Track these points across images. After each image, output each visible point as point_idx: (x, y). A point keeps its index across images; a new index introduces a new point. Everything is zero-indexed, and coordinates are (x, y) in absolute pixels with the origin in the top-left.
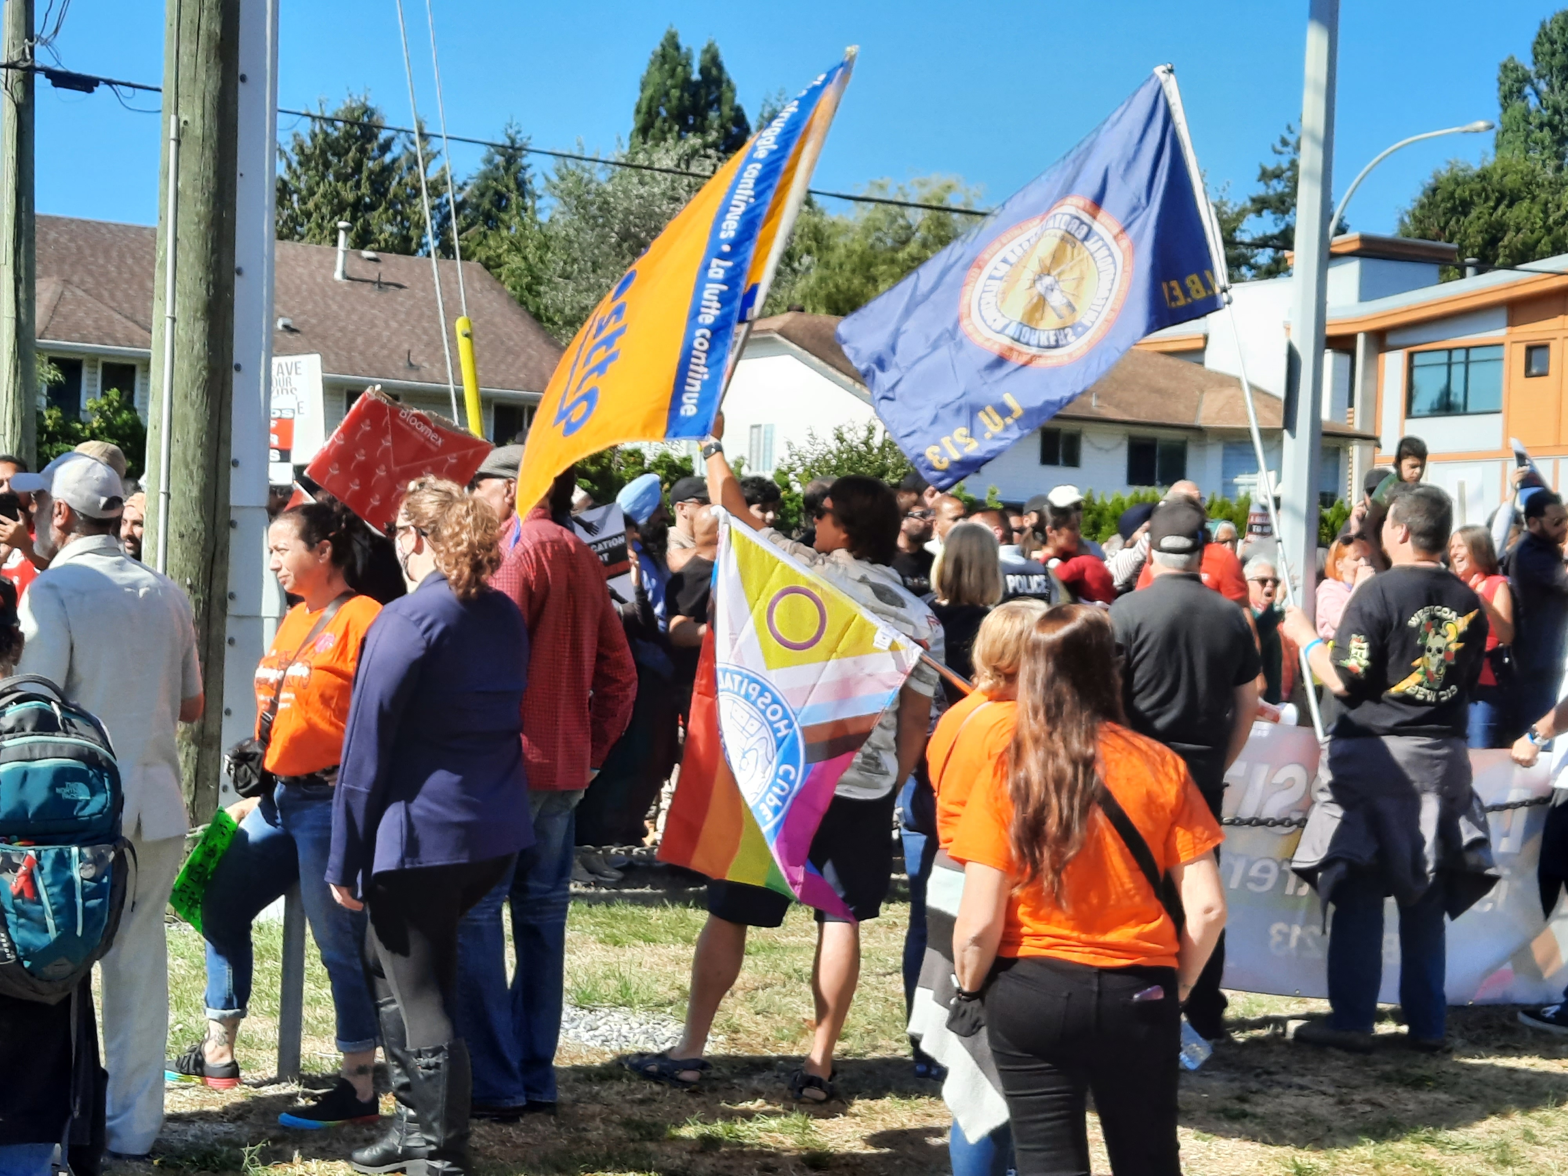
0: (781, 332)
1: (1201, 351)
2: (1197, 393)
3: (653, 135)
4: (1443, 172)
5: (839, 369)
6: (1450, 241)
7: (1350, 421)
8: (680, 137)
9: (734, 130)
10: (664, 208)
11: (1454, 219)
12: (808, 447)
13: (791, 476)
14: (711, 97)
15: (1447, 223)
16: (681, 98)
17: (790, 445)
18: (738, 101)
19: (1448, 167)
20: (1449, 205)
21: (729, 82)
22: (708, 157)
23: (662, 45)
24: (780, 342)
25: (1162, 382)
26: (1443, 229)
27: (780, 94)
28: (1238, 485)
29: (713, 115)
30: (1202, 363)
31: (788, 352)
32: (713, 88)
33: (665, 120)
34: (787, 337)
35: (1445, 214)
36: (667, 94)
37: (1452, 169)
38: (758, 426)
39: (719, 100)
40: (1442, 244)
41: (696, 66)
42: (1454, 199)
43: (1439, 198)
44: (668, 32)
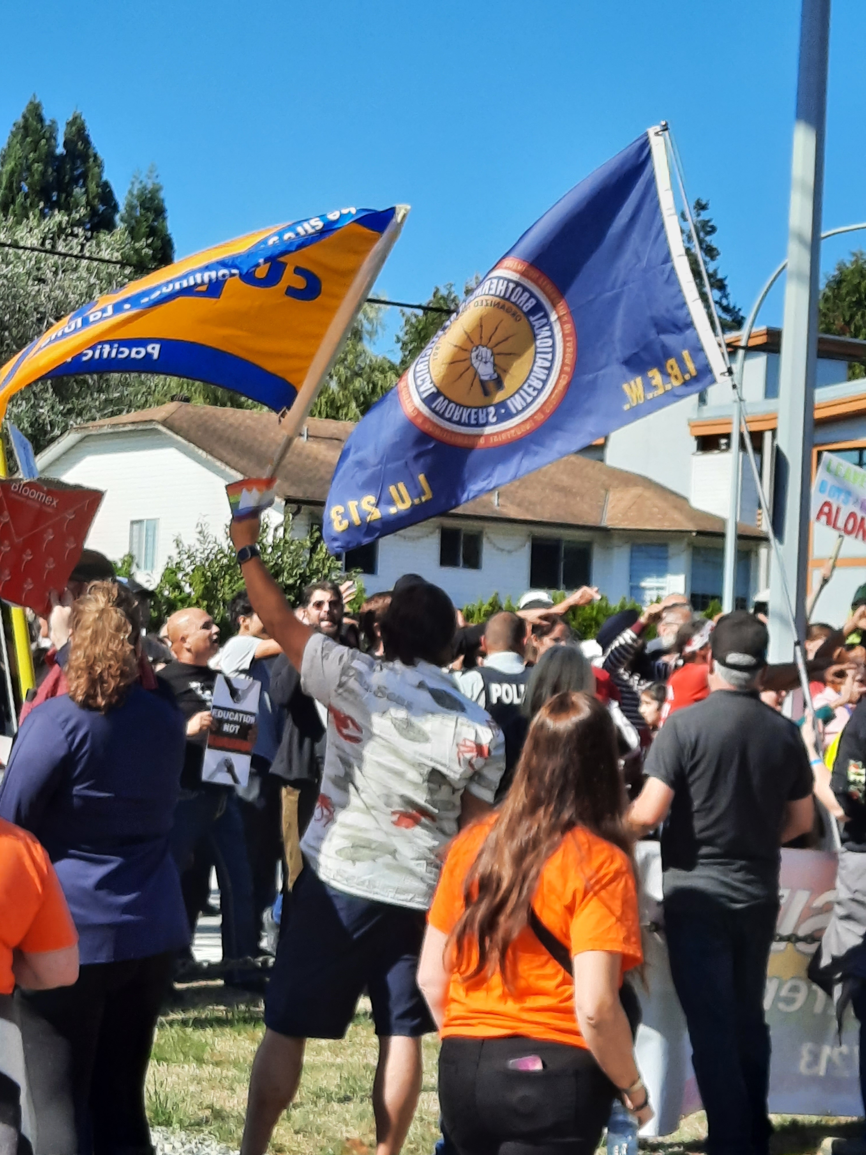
0: (164, 423)
1: (601, 448)
2: (603, 492)
3: (14, 211)
4: (848, 265)
5: (227, 464)
6: (856, 336)
7: (759, 523)
8: (43, 215)
9: (101, 208)
10: (29, 289)
11: (860, 313)
12: (198, 545)
13: (180, 576)
14: (76, 173)
15: (852, 317)
16: (44, 174)
17: (178, 543)
18: (105, 177)
19: (853, 259)
20: (854, 299)
21: (95, 156)
22: (76, 236)
23: (24, 117)
24: (165, 434)
25: (565, 480)
26: (848, 323)
27: (151, 172)
28: (644, 589)
29: (78, 191)
30: (602, 460)
31: (172, 444)
32: (79, 162)
33: (26, 196)
34: (171, 428)
35: (850, 307)
36: (29, 168)
37: (856, 261)
38: (139, 522)
39: (84, 176)
40: (847, 338)
41: (61, 139)
42: (860, 293)
43: (844, 291)
44: (31, 103)
